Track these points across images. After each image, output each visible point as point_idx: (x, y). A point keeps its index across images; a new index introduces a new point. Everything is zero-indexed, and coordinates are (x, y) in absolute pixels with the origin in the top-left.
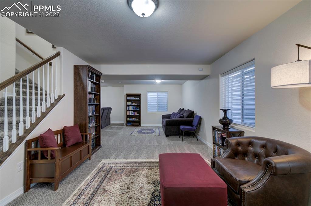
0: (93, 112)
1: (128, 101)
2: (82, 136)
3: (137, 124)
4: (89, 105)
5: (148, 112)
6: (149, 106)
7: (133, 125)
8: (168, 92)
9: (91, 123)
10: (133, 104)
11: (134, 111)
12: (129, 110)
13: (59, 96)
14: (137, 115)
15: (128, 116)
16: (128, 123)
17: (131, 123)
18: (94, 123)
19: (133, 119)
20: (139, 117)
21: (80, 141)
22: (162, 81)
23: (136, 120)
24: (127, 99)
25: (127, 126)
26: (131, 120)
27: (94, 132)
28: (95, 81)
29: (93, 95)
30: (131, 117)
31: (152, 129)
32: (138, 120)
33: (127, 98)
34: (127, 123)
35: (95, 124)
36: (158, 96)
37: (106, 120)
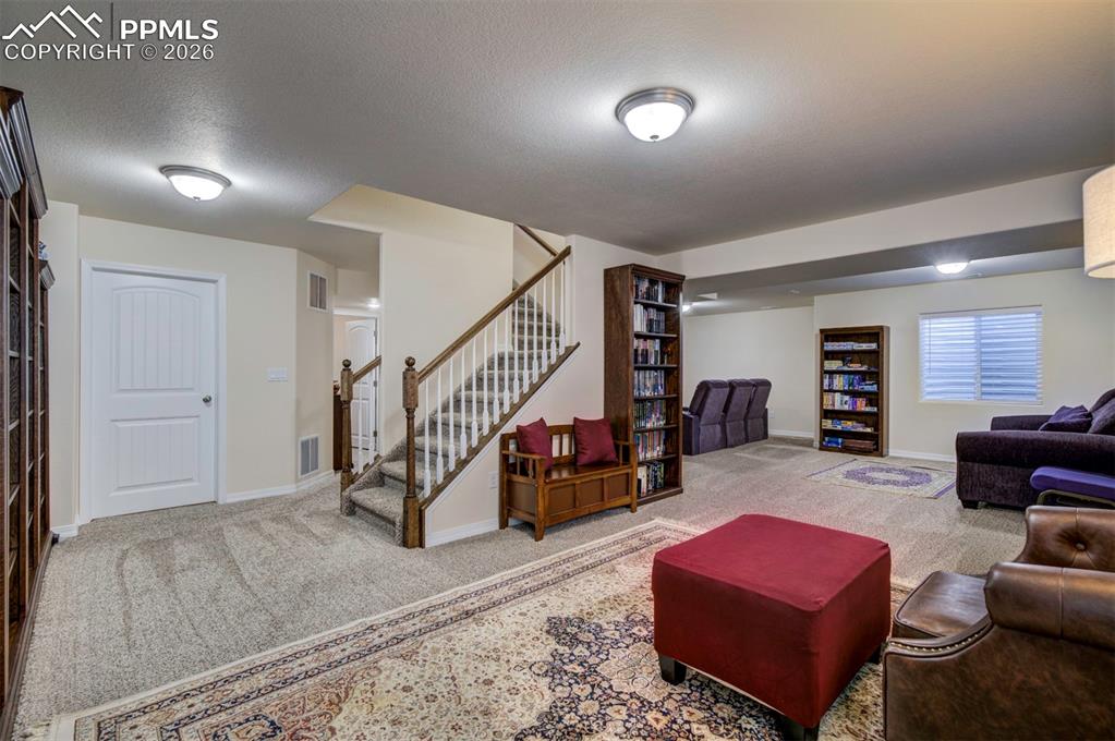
0: (655, 388)
1: (828, 355)
2: (617, 447)
3: (868, 444)
4: (636, 368)
5: (922, 401)
6: (929, 378)
7: (846, 450)
8: (1040, 309)
9: (650, 418)
10: (846, 368)
11: (854, 394)
12: (831, 391)
13: (567, 348)
14: (868, 409)
15: (827, 414)
16: (827, 439)
17: (840, 440)
18: (658, 419)
19: (849, 425)
20: (876, 420)
21: (608, 458)
22: (973, 262)
23: (861, 430)
24: (825, 348)
25: (822, 448)
26: (839, 428)
27: (659, 445)
28: (665, 301)
29: (658, 341)
30: (841, 416)
31: (926, 471)
32: (869, 430)
33: (822, 346)
34: (822, 440)
35: (662, 423)
36: (979, 329)
37: (749, 422)
